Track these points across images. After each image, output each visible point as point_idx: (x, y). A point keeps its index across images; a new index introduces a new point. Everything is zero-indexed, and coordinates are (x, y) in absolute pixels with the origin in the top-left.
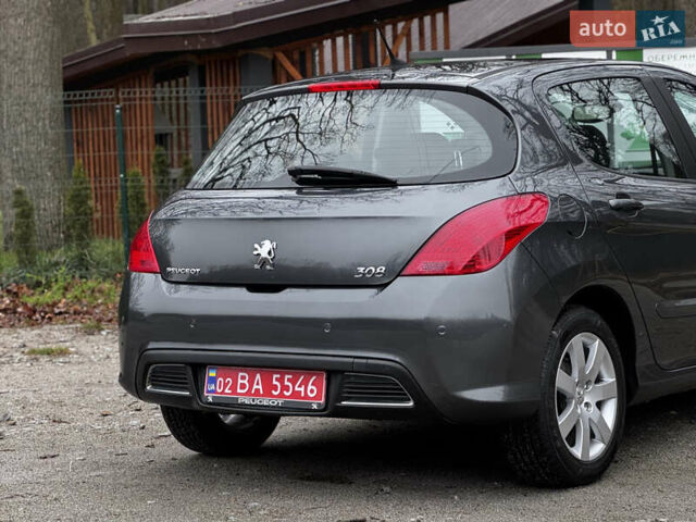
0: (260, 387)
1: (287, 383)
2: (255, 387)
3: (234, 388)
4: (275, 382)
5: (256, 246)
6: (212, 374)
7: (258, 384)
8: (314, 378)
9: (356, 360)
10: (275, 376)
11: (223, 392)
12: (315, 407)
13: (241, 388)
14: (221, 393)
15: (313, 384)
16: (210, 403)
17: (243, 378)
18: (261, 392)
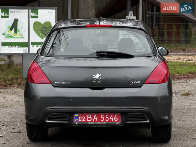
0: (96, 119)
1: (106, 117)
2: (94, 119)
3: (86, 119)
4: (102, 117)
5: (93, 75)
6: (76, 115)
7: (95, 118)
8: (116, 115)
9: (133, 109)
10: (102, 115)
11: (82, 121)
12: (117, 124)
13: (89, 120)
14: (81, 121)
15: (116, 117)
16: (77, 125)
17: (89, 117)
18: (97, 120)
